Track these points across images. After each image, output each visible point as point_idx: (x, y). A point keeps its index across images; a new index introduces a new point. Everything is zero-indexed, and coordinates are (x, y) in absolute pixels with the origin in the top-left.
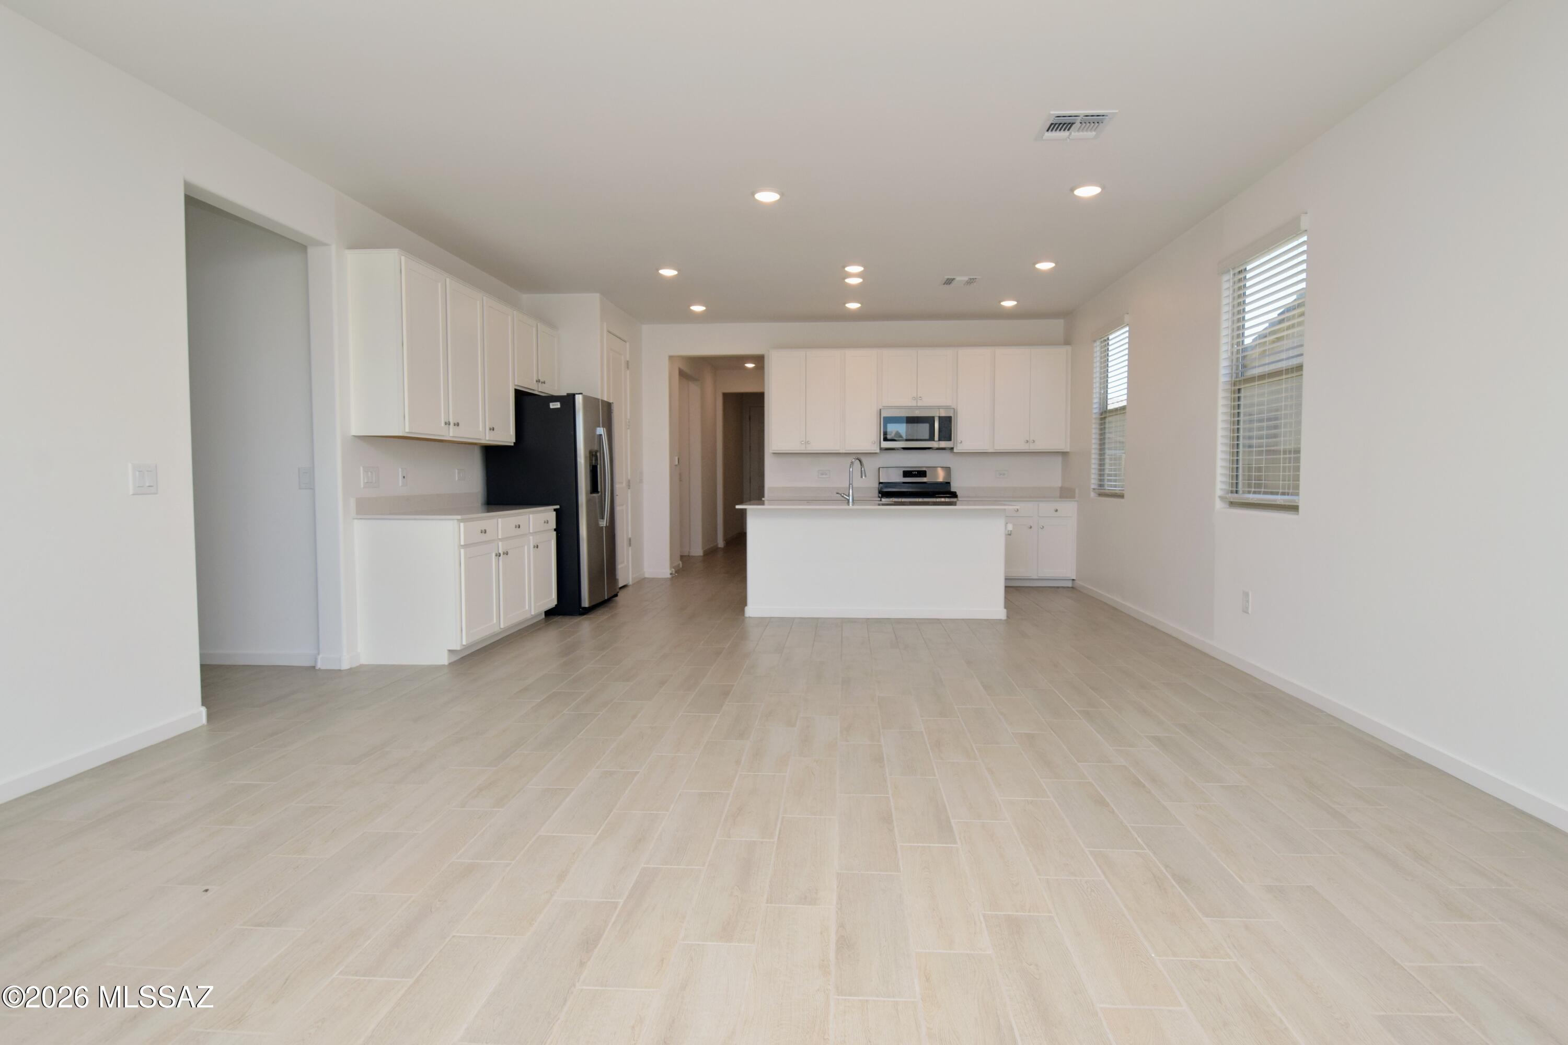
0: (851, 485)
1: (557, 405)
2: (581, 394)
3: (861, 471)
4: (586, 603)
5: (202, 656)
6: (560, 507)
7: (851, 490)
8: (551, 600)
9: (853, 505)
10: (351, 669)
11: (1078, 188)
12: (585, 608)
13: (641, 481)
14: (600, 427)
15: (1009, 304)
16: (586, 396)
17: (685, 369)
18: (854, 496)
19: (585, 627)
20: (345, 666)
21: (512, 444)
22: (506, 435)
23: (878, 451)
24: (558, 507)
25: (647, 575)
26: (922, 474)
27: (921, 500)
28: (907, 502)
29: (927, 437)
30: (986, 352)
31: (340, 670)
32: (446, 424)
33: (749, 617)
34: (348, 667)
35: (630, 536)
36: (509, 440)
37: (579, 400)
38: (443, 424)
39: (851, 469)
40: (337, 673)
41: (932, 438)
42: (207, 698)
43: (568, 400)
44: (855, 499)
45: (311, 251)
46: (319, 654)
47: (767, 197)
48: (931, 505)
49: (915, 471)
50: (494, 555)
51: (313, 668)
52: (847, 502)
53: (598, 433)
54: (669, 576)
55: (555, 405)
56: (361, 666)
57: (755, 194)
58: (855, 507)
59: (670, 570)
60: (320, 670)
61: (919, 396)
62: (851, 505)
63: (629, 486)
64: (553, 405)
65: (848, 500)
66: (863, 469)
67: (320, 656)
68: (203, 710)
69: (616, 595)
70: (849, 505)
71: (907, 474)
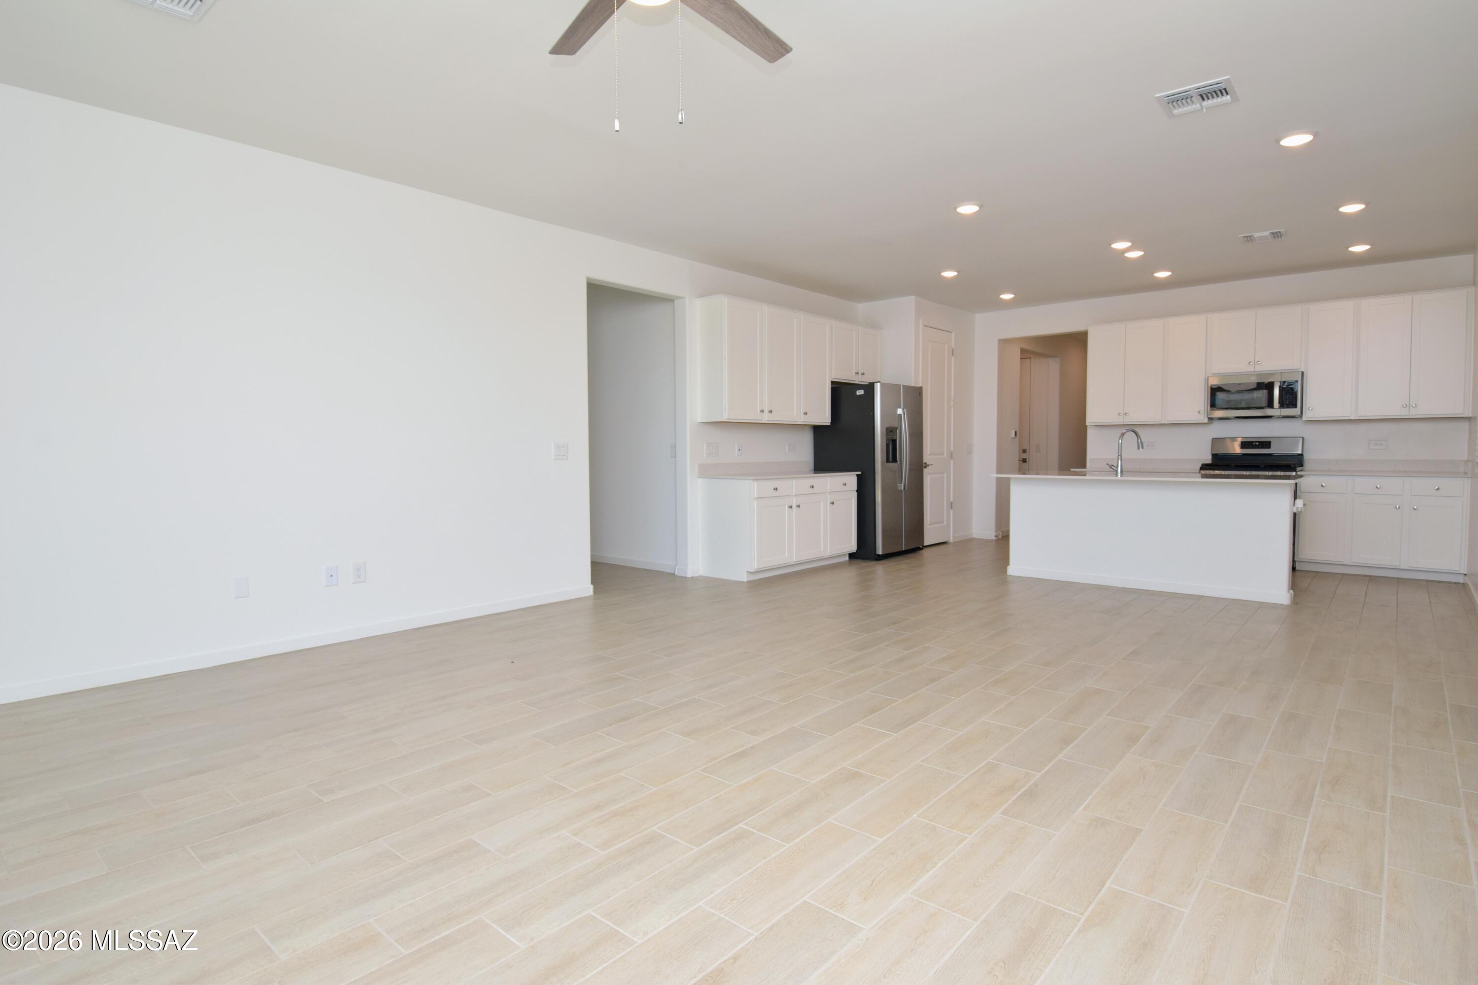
0: (1120, 457)
1: (861, 392)
2: (879, 382)
3: (1138, 442)
4: (880, 551)
5: (592, 556)
6: (862, 473)
7: (1120, 461)
8: (853, 548)
9: (1121, 476)
10: (692, 577)
11: (1284, 139)
12: (879, 556)
13: (970, 452)
14: (900, 408)
15: (1359, 249)
16: (884, 383)
17: (1026, 347)
18: (1123, 467)
19: (880, 569)
20: (689, 575)
21: (829, 424)
22: (824, 418)
23: (1206, 421)
24: (859, 473)
25: (975, 536)
26: (1266, 444)
27: (1248, 473)
28: (1232, 475)
29: (1264, 403)
30: (1348, 306)
31: (686, 577)
32: (761, 411)
33: (1010, 575)
34: (691, 576)
35: (952, 500)
36: (827, 422)
37: (878, 388)
38: (759, 412)
39: (1120, 441)
40: (684, 579)
41: (1270, 405)
42: (595, 580)
43: (869, 388)
44: (1123, 470)
45: (676, 301)
46: (676, 566)
47: (968, 209)
48: (1262, 479)
49: (1256, 442)
50: (787, 507)
51: (674, 574)
52: (1115, 473)
53: (898, 413)
54: (994, 538)
55: (860, 392)
56: (701, 576)
57: (957, 208)
58: (1122, 478)
59: (996, 532)
60: (676, 576)
61: (1256, 361)
62: (1119, 476)
63: (952, 456)
64: (859, 392)
65: (1117, 471)
66: (1139, 441)
67: (677, 567)
68: (591, 587)
69: (921, 549)
70: (1117, 476)
71: (1244, 445)
